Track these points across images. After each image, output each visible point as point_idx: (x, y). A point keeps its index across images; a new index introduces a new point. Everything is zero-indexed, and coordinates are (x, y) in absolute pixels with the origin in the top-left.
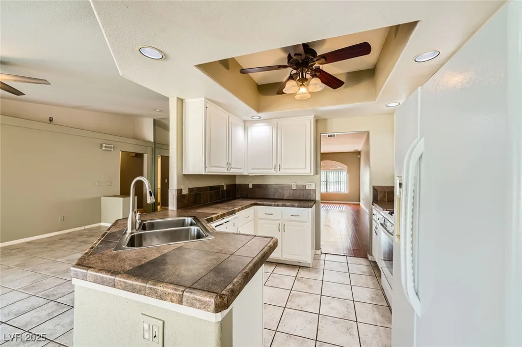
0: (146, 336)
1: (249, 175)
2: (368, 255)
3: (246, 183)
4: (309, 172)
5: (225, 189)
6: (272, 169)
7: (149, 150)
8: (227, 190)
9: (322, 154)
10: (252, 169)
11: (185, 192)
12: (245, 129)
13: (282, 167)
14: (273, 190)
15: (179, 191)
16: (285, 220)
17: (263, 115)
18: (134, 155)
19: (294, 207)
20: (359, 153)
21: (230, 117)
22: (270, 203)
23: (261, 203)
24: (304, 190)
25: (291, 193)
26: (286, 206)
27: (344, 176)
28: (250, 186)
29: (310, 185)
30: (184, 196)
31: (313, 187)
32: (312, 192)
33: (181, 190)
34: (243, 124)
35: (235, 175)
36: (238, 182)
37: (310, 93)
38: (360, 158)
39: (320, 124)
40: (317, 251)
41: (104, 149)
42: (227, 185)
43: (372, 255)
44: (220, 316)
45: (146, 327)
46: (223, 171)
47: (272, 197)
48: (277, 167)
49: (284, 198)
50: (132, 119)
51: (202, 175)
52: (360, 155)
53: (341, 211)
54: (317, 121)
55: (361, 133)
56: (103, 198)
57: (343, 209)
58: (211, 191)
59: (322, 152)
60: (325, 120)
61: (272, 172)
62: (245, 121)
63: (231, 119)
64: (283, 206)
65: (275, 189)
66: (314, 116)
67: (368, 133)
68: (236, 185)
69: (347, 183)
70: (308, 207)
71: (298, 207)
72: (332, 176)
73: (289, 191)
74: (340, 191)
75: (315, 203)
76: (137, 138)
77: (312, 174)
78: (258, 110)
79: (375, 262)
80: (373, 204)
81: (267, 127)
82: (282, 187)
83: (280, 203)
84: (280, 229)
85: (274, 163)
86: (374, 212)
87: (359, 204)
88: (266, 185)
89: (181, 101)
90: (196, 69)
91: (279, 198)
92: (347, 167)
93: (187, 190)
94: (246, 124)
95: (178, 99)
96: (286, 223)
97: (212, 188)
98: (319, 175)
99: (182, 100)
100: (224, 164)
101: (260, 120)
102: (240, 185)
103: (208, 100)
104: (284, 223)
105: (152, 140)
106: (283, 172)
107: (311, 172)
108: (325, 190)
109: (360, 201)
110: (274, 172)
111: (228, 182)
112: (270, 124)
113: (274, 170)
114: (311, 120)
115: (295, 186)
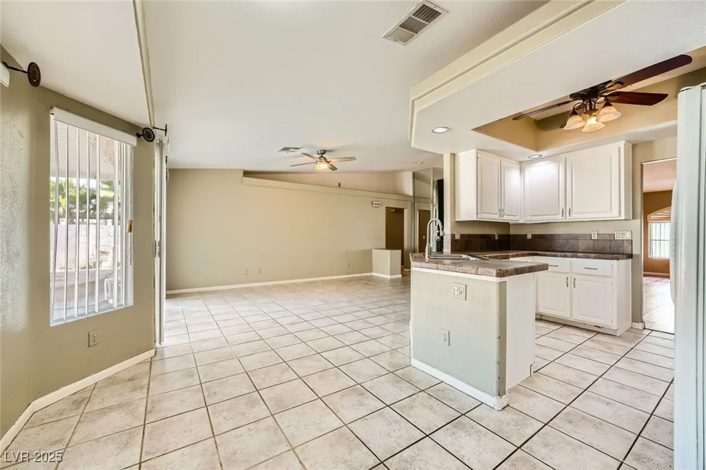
0: (456, 293)
1: (527, 222)
3: (524, 233)
4: (617, 215)
5: (496, 238)
6: (558, 214)
7: (409, 204)
8: (498, 240)
10: (531, 216)
11: (458, 237)
12: (522, 171)
13: (574, 211)
14: (561, 241)
15: (453, 236)
16: (576, 274)
17: (544, 153)
18: (394, 210)
19: (590, 258)
21: (502, 161)
22: (554, 254)
23: (542, 253)
24: (611, 240)
25: (590, 244)
26: (577, 257)
28: (529, 237)
29: (623, 234)
30: (457, 241)
31: (628, 236)
32: (626, 244)
33: (454, 235)
34: (518, 166)
35: (509, 223)
36: (513, 232)
37: (604, 123)
40: (637, 324)
41: (374, 206)
42: (499, 236)
44: (499, 280)
45: (456, 288)
46: (495, 218)
47: (559, 249)
48: (566, 212)
49: (578, 250)
50: (393, 174)
56: (373, 251)
61: (559, 218)
62: (520, 163)
63: (504, 163)
64: (572, 257)
65: (565, 240)
66: (626, 142)
68: (509, 235)
70: (612, 259)
71: (595, 258)
73: (586, 242)
75: (630, 256)
76: (399, 194)
77: (624, 217)
78: (537, 149)
81: (552, 165)
82: (576, 237)
83: (568, 253)
84: (569, 283)
85: (562, 205)
88: (552, 235)
89: (453, 156)
90: (473, 132)
93: (459, 236)
94: (522, 166)
95: (451, 154)
96: (577, 277)
97: (482, 236)
98: (637, 220)
100: (496, 211)
101: (541, 159)
102: (515, 236)
103: (479, 150)
104: (574, 276)
105: (411, 194)
106: (575, 217)
107: (620, 216)
110: (562, 218)
111: (502, 232)
112: (556, 162)
113: (561, 215)
114: (619, 148)
115: (596, 235)
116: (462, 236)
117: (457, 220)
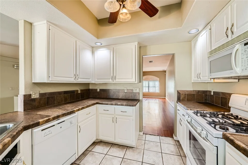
1: (96, 83)
2: (174, 136)
3: (96, 88)
4: (135, 81)
6: (110, 79)
8: (81, 93)
9: (144, 72)
10: (97, 79)
12: (93, 53)
13: (117, 77)
14: (112, 93)
15: (27, 96)
16: (117, 115)
17: (104, 41)
19: (123, 105)
20: (165, 71)
21: (77, 42)
22: (107, 103)
23: (101, 102)
24: (132, 93)
25: (124, 95)
26: (117, 105)
27: (157, 83)
28: (98, 90)
29: (136, 90)
31: (138, 91)
32: (137, 94)
34: (91, 49)
35: (89, 83)
36: (91, 88)
38: (166, 74)
39: (142, 49)
40: (141, 133)
41: (15, 68)
42: (81, 90)
43: (176, 136)
46: (71, 80)
47: (112, 97)
48: (113, 78)
49: (120, 98)
51: (45, 83)
52: (166, 72)
53: (156, 103)
54: (140, 47)
55: (169, 55)
56: (14, 97)
57: (157, 101)
58: (65, 95)
59: (144, 71)
60: (145, 47)
62: (93, 47)
63: (79, 44)
64: (115, 105)
65: (113, 92)
66: (138, 42)
67: (173, 55)
68: (89, 89)
69: (159, 87)
70: (133, 106)
71: (126, 105)
72: (151, 84)
73: (122, 93)
74: (155, 91)
75: (139, 101)
77: (137, 82)
78: (98, 37)
79: (178, 141)
80: (177, 102)
81: (107, 51)
82: (119, 91)
83: (114, 102)
84: (114, 121)
85: (112, 75)
86: (178, 108)
87: (165, 98)
91: (116, 98)
92: (159, 79)
94: (93, 49)
96: (118, 117)
97: (65, 92)
98: (141, 83)
99: (31, 24)
101: (102, 46)
102: (92, 90)
103: (51, 23)
104: (116, 116)
106: (117, 81)
107: (136, 81)
108: (148, 91)
109: (165, 97)
110: (111, 81)
111: (83, 88)
112: (109, 49)
113: (111, 79)
114: (136, 45)
115: (126, 90)
116: (41, 95)
117: (33, 82)
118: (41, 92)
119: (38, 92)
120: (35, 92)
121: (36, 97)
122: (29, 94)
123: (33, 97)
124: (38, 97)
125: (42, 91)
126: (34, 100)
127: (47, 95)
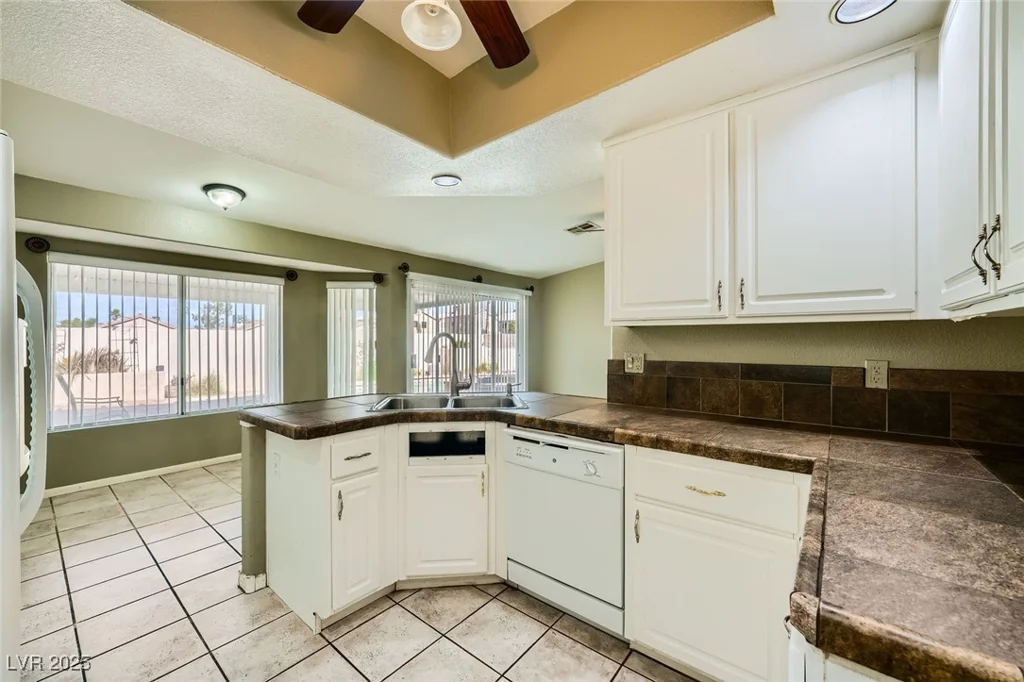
11: (634, 368)
33: (623, 362)
42: (893, 372)
58: (753, 381)
116: (651, 366)
118: (649, 358)
119: (642, 356)
120: (634, 355)
121: (636, 371)
122: (620, 358)
123: (630, 368)
124: (641, 371)
125: (654, 357)
126: (631, 377)
127: (667, 368)
